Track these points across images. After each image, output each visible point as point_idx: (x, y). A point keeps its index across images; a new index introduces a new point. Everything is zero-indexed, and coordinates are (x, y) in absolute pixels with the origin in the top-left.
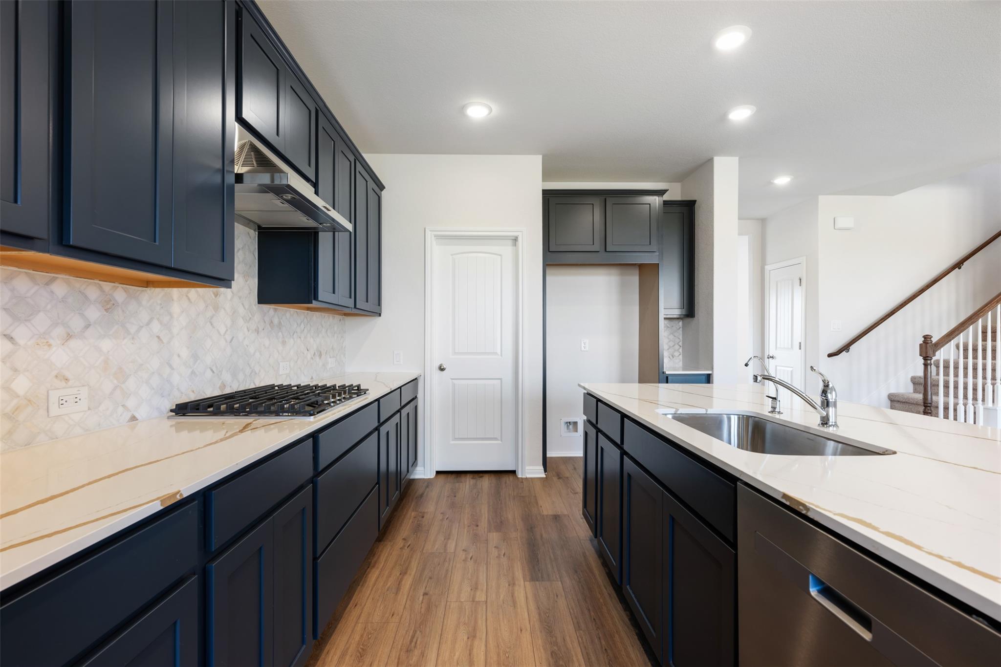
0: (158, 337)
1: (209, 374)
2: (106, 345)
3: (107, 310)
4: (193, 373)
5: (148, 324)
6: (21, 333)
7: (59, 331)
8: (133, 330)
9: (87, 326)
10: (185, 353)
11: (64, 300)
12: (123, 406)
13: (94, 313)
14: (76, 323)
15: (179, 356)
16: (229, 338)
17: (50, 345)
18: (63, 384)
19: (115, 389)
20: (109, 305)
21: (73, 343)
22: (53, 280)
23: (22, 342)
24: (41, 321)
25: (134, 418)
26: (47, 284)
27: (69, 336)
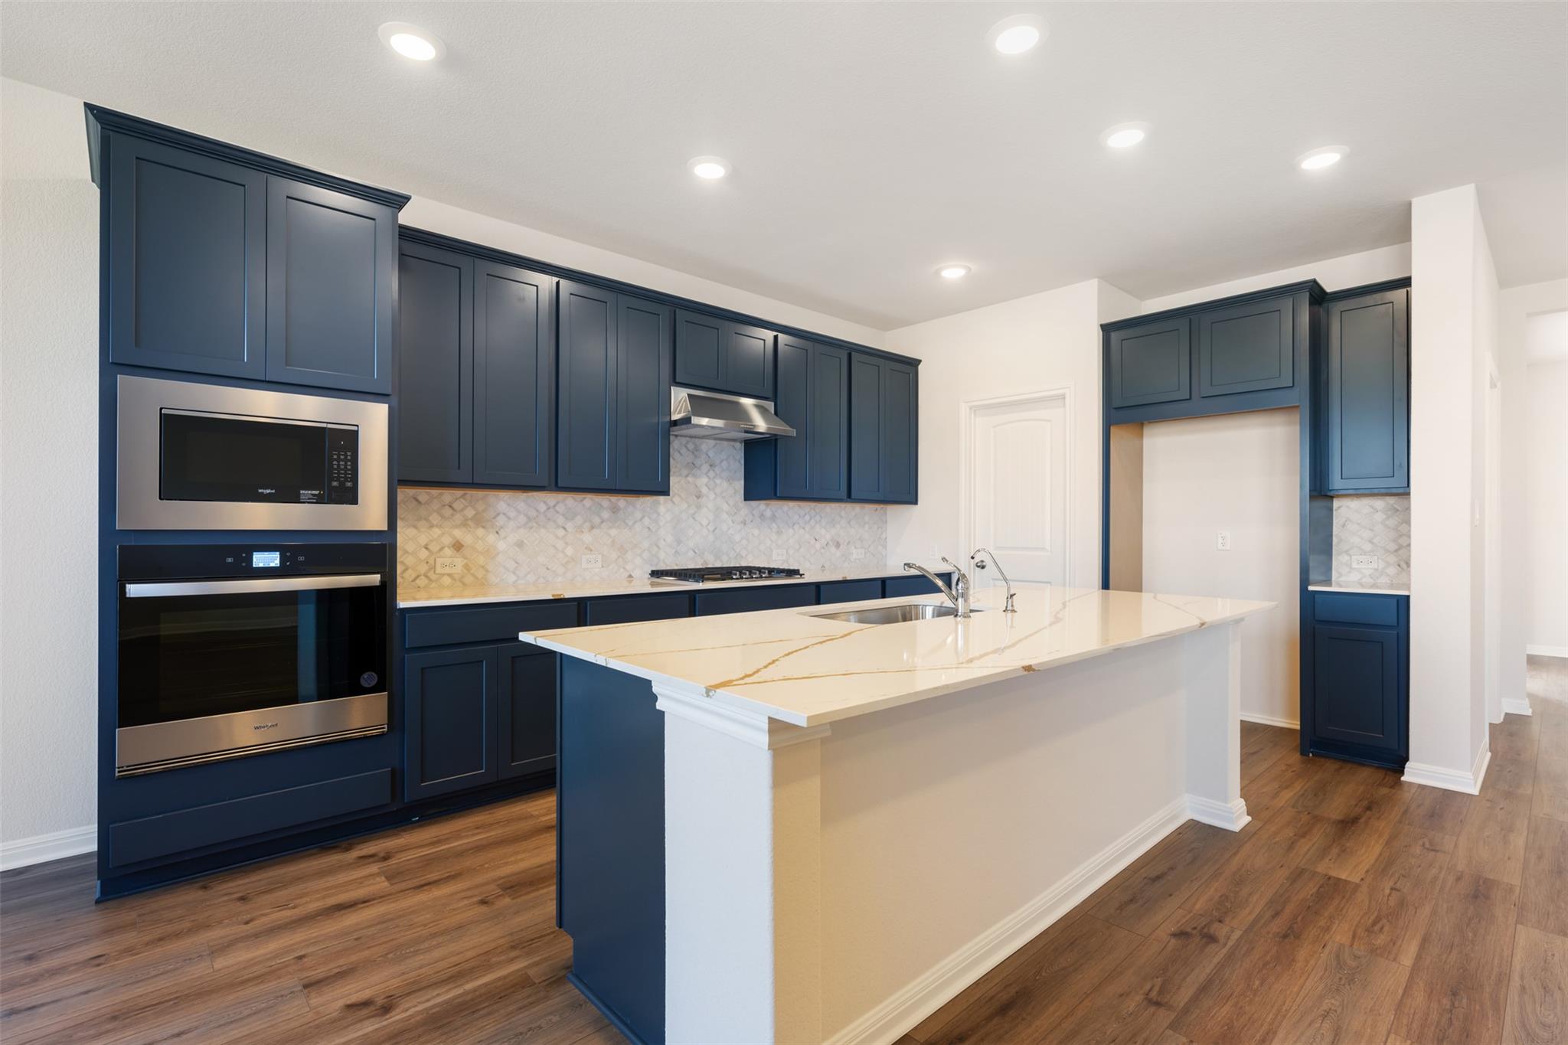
0: (649, 528)
1: (691, 554)
2: (613, 532)
3: (614, 513)
4: (676, 552)
5: (641, 520)
6: (569, 526)
7: (587, 525)
8: (630, 523)
9: (602, 522)
11: (590, 508)
12: (624, 568)
13: (606, 514)
14: (597, 520)
15: (664, 540)
16: (711, 528)
17: (582, 532)
18: (589, 552)
19: (619, 557)
20: (615, 510)
21: (595, 531)
22: (585, 498)
23: (569, 530)
24: (579, 520)
25: (630, 576)
26: (581, 501)
27: (592, 527)
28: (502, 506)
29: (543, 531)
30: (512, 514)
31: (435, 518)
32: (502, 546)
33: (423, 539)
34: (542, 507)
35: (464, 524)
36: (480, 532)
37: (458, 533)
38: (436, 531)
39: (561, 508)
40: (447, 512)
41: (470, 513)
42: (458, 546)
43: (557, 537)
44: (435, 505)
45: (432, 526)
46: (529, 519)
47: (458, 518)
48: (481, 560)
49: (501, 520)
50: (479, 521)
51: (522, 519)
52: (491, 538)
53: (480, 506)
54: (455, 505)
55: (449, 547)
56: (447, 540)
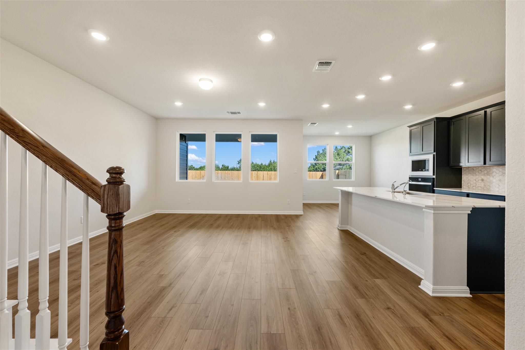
28: (494, 170)
30: (497, 172)
31: (477, 173)
32: (494, 180)
33: (474, 178)
35: (484, 175)
36: (488, 177)
37: (483, 177)
38: (478, 176)
40: (480, 172)
41: (486, 172)
42: (482, 180)
44: (477, 170)
45: (476, 175)
46: (503, 173)
47: (483, 173)
48: (488, 184)
49: (494, 174)
50: (488, 174)
51: (501, 173)
52: (491, 178)
53: (488, 170)
54: (482, 170)
55: (480, 180)
56: (480, 178)
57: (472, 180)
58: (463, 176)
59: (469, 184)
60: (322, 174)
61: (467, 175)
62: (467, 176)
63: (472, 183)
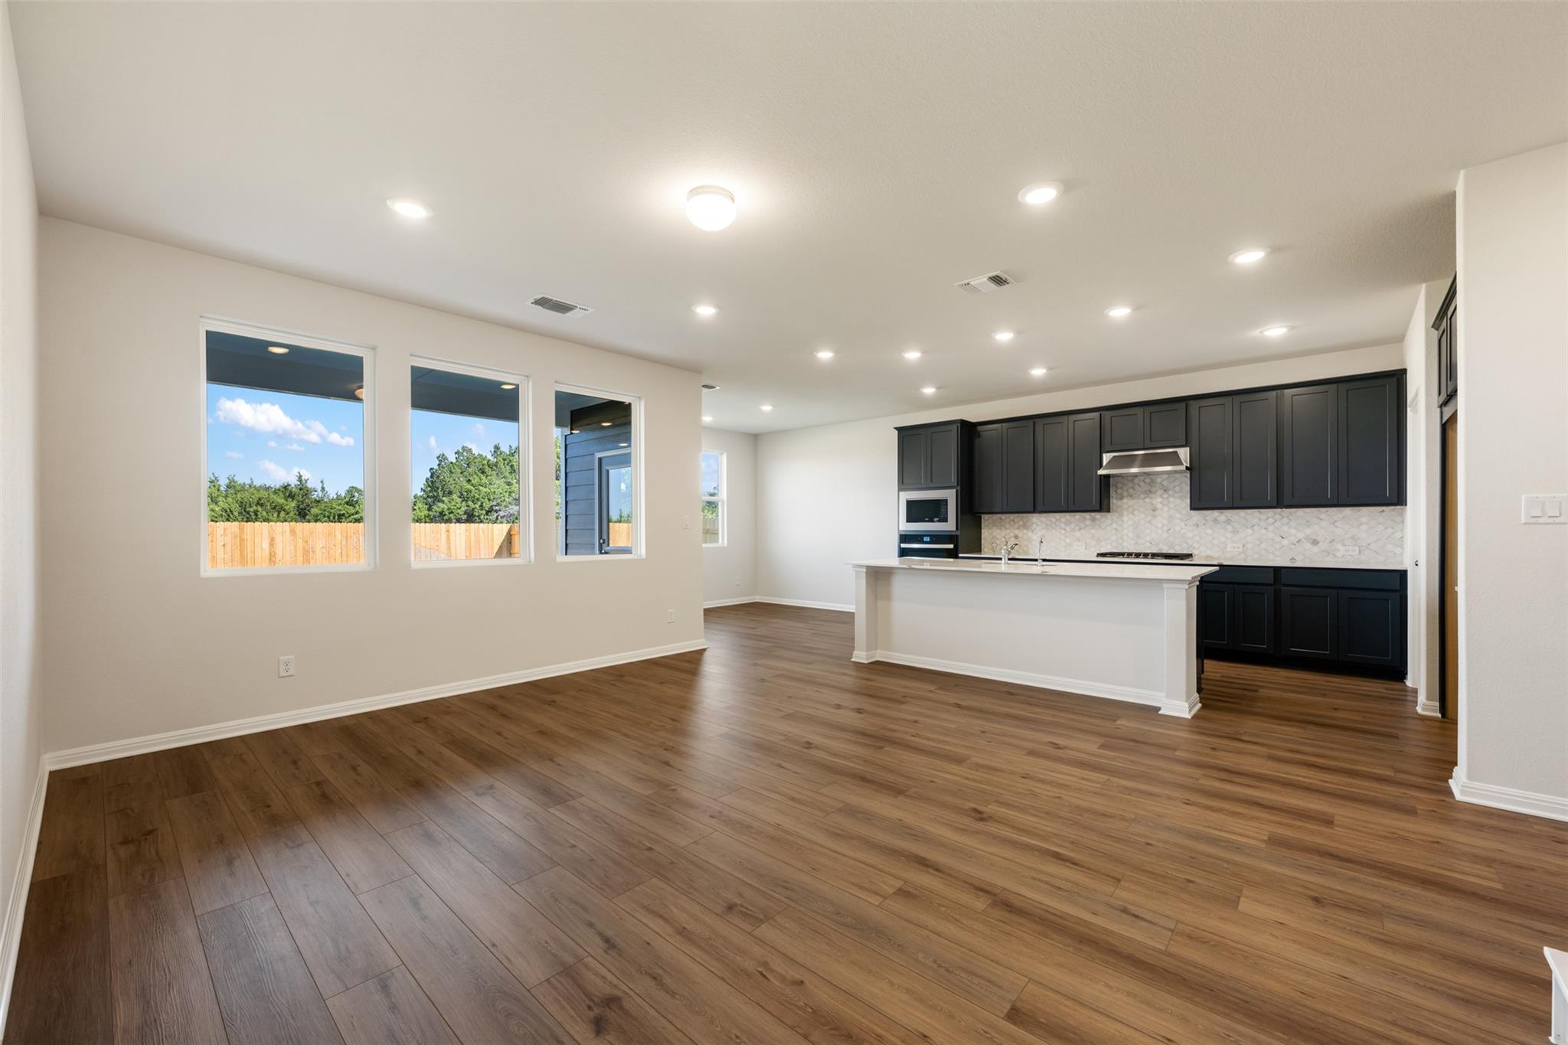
0: (1116, 529)
2: (1093, 531)
5: (1111, 524)
6: (1067, 528)
7: (1077, 528)
8: (1103, 526)
9: (1086, 526)
10: (1131, 535)
11: (1079, 520)
13: (1088, 522)
14: (1082, 525)
21: (1082, 531)
24: (1073, 525)
27: (1080, 529)
28: (1035, 520)
29: (1053, 531)
30: (1039, 523)
31: (1007, 526)
32: (1034, 537)
33: (1003, 534)
34: (1054, 520)
35: (1019, 528)
36: (1025, 531)
37: (1017, 532)
38: (1008, 531)
39: (1063, 520)
40: (1012, 523)
41: (1021, 523)
42: (1016, 537)
43: (1061, 534)
44: (1008, 521)
45: (1007, 529)
46: (1047, 525)
47: (1016, 525)
48: (1026, 543)
49: (1034, 526)
50: (1025, 526)
51: (1044, 525)
52: (1030, 534)
53: (1025, 520)
54: (1015, 520)
56: (1012, 535)
57: (998, 537)
58: (983, 531)
59: (994, 545)
60: (510, 530)
61: (990, 529)
62: (990, 531)
63: (998, 542)
